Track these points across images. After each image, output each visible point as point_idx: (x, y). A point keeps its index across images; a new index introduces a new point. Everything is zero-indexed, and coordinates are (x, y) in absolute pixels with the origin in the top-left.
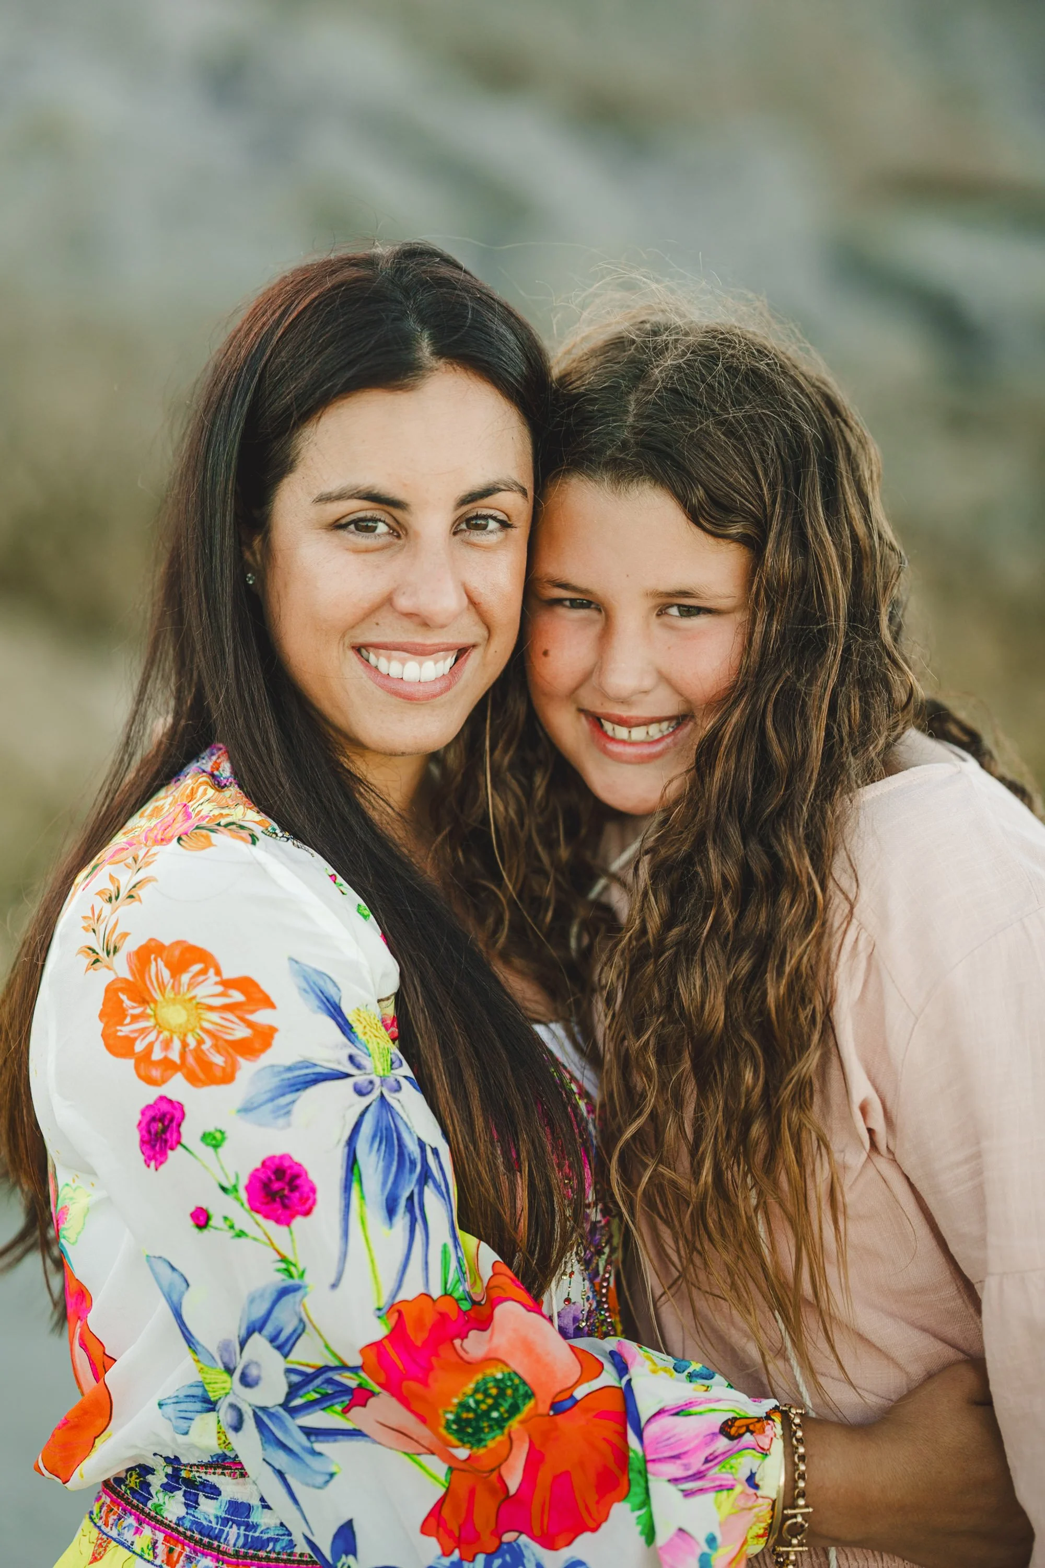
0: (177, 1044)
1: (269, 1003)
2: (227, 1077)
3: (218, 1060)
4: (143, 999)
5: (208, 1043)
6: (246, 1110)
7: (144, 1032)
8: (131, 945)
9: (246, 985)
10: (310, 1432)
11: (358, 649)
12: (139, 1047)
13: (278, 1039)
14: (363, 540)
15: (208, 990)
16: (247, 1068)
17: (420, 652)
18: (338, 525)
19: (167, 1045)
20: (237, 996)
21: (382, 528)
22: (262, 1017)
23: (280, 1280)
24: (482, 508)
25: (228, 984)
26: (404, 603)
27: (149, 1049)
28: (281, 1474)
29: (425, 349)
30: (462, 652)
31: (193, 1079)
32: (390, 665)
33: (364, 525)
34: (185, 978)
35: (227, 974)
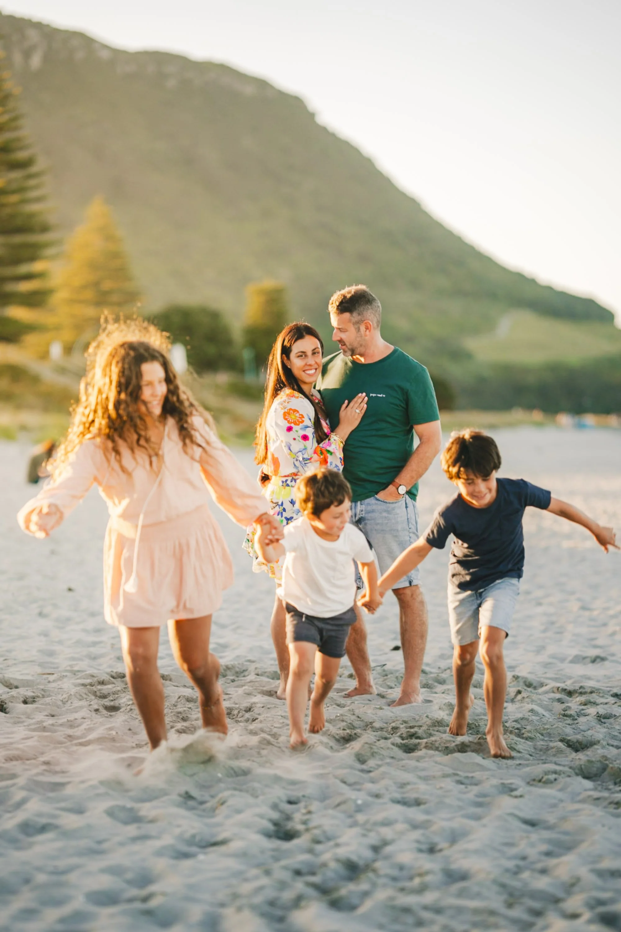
0: (293, 420)
1: (304, 417)
2: (298, 425)
3: (298, 423)
4: (289, 414)
5: (297, 421)
6: (301, 429)
7: (289, 418)
8: (288, 408)
9: (302, 415)
10: (305, 463)
11: (304, 371)
12: (288, 419)
13: (304, 422)
14: (302, 358)
15: (298, 415)
16: (301, 425)
17: (311, 369)
18: (298, 357)
19: (292, 420)
20: (301, 416)
21: (303, 356)
22: (303, 419)
23: (304, 448)
24: (315, 351)
25: (300, 415)
26: (308, 364)
27: (289, 420)
28: (302, 467)
29: (304, 334)
30: (316, 369)
31: (294, 424)
32: (308, 372)
33: (301, 356)
34: (295, 413)
35: (300, 413)
